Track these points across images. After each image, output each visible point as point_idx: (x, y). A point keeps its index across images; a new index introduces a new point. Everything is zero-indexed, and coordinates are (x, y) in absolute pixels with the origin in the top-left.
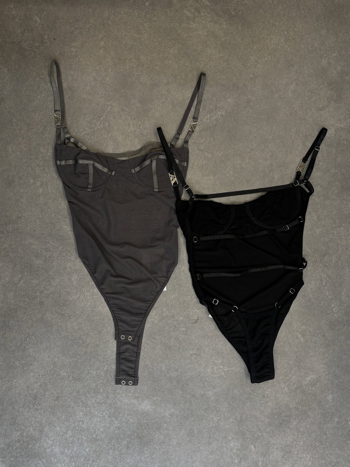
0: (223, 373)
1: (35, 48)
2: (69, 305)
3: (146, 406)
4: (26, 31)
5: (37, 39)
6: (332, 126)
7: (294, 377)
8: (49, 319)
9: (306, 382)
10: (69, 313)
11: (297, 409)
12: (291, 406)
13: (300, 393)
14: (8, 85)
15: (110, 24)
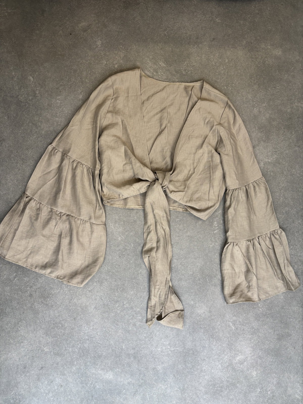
0: (170, 352)
1: (29, 101)
2: (52, 297)
3: (109, 376)
4: (22, 88)
5: (30, 94)
6: (261, 160)
7: (226, 357)
8: (36, 307)
9: (235, 362)
10: (52, 304)
11: (228, 381)
12: (223, 380)
13: (231, 369)
14: (8, 129)
15: (87, 82)
